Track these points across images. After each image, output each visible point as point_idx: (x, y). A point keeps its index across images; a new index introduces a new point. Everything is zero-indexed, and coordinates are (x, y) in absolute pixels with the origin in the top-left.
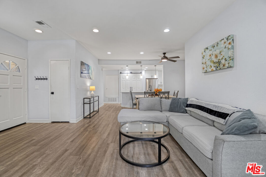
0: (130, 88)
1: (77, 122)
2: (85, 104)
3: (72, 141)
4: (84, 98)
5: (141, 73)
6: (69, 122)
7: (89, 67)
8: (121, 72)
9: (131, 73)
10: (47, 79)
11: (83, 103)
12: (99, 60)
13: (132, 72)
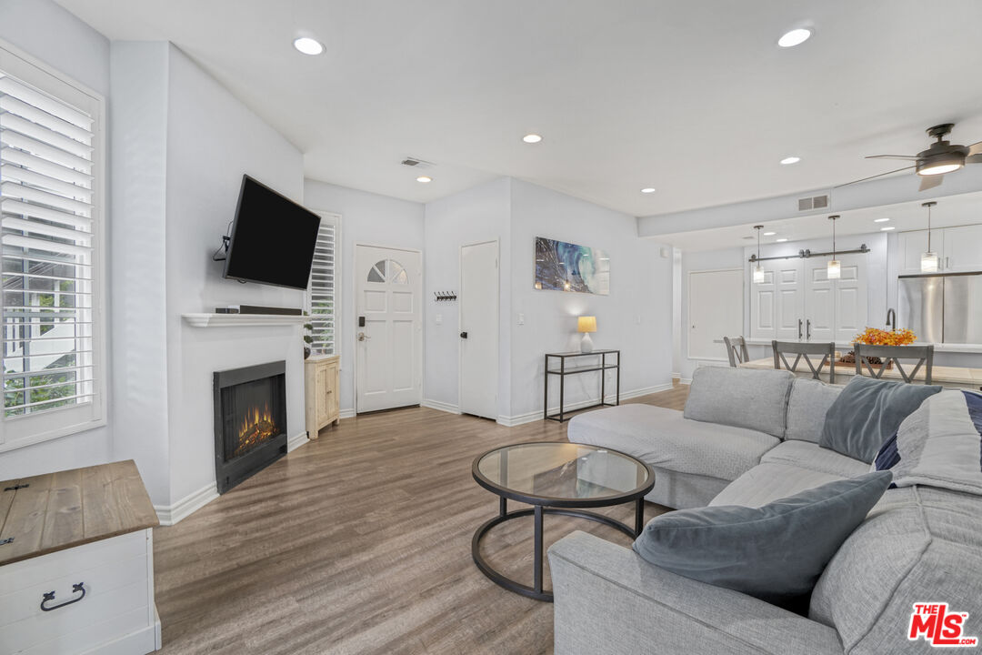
0: (801, 323)
1: (513, 425)
2: (549, 375)
3: (441, 464)
4: (547, 356)
5: (863, 249)
6: (494, 421)
7: (576, 254)
8: (753, 256)
9: (806, 254)
10: (455, 297)
11: (543, 370)
12: (638, 219)
13: (808, 252)
